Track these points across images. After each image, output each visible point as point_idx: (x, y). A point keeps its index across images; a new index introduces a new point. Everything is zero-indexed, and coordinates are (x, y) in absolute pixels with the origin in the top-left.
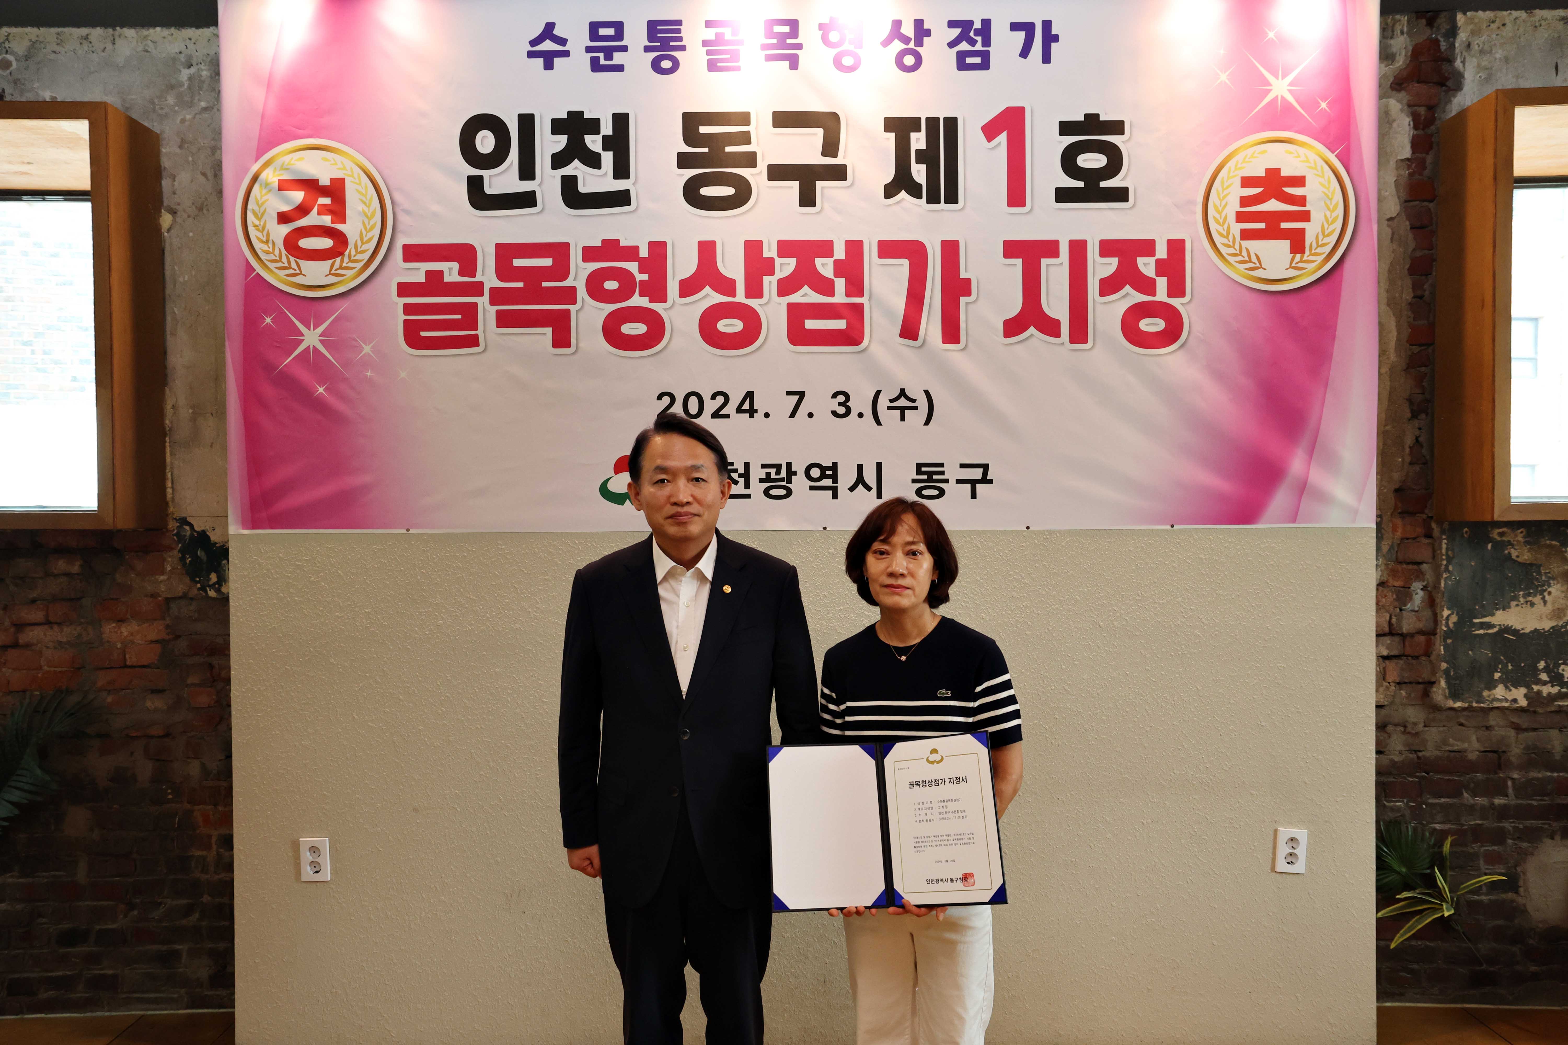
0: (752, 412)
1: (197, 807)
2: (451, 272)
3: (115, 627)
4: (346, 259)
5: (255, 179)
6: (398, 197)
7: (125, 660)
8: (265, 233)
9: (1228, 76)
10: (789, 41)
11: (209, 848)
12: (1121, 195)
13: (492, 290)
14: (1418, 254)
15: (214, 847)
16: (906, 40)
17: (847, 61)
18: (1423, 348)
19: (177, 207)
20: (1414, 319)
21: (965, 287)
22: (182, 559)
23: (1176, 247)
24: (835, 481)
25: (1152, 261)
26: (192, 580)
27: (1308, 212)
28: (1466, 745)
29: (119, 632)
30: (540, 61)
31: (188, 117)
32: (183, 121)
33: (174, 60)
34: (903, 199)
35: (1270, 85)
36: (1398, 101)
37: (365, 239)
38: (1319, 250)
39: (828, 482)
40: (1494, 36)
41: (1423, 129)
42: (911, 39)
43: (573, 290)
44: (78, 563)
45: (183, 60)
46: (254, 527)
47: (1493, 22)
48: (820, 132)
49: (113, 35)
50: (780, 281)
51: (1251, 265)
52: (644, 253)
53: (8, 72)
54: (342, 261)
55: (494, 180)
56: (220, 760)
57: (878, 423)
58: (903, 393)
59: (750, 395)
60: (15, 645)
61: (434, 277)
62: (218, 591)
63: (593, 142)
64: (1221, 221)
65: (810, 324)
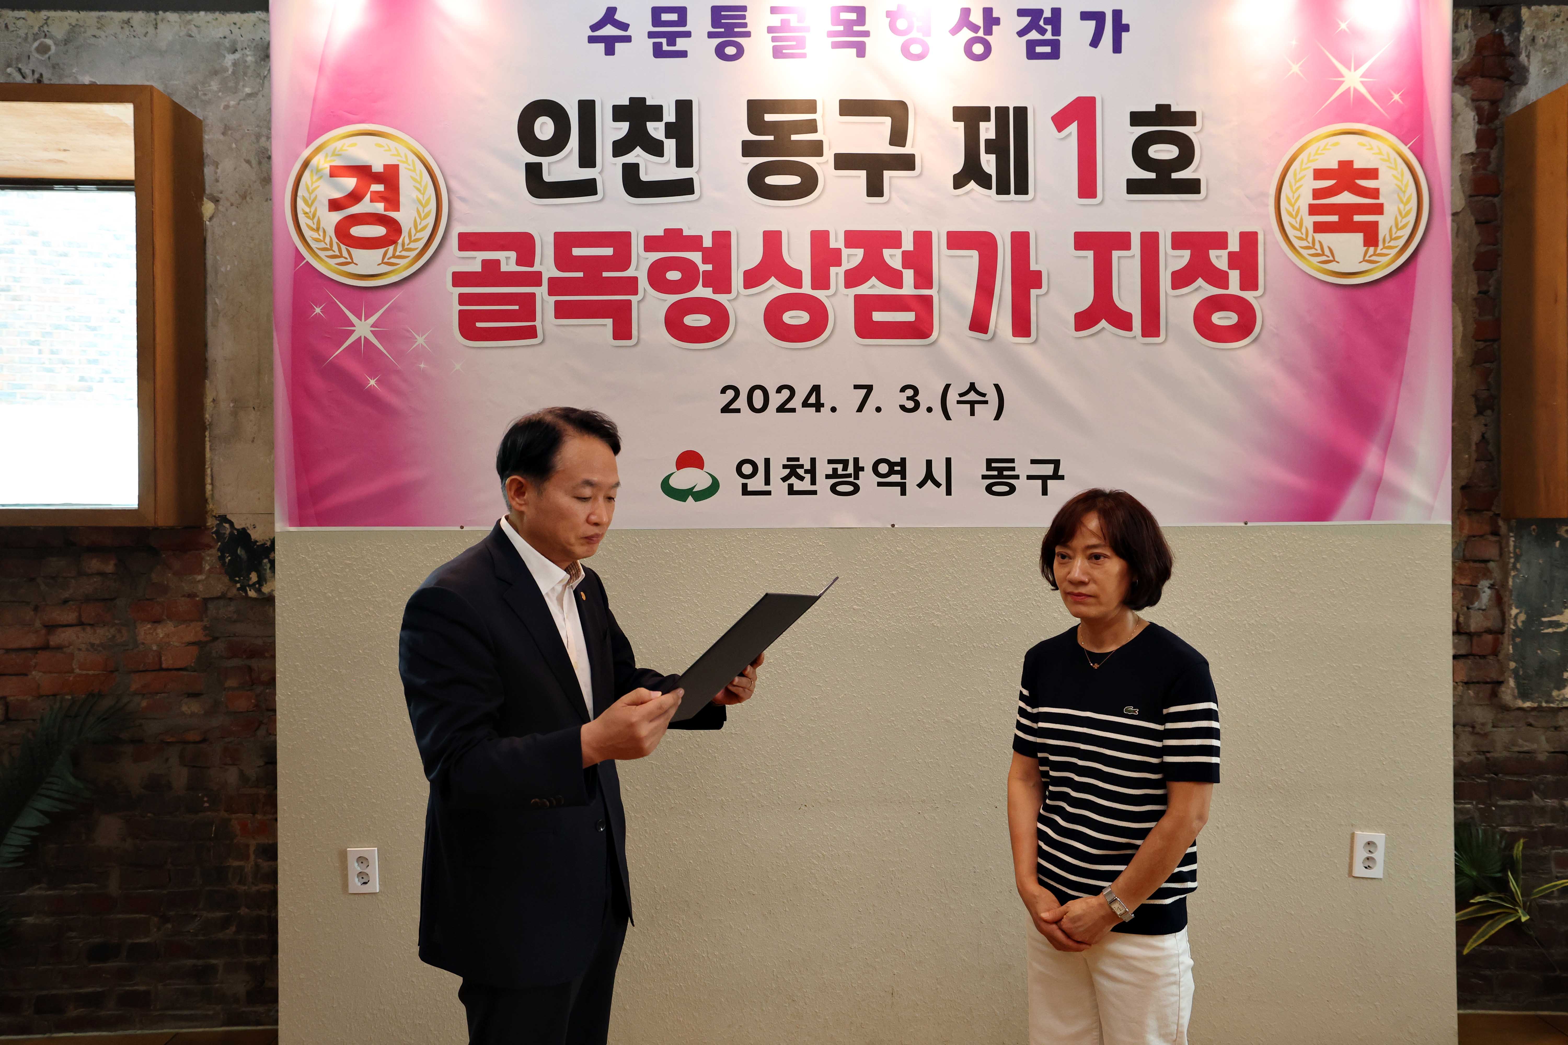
0: (818, 406)
1: (233, 816)
2: (508, 261)
3: (150, 629)
4: (399, 248)
5: (306, 165)
6: (453, 184)
7: (160, 663)
8: (315, 220)
9: (1300, 67)
10: (856, 28)
11: (247, 858)
12: (1192, 187)
13: (551, 280)
14: (1483, 249)
15: (252, 857)
16: (974, 28)
17: (915, 49)
18: (1488, 343)
19: (220, 195)
20: (1480, 315)
21: (1035, 280)
22: (222, 558)
23: (1249, 240)
24: (904, 477)
25: (1224, 253)
26: (232, 579)
27: (1381, 205)
28: (1535, 746)
29: (154, 634)
30: (601, 46)
31: (232, 103)
32: (227, 107)
33: (218, 45)
34: (972, 189)
35: (1342, 76)
36: (1463, 96)
37: (419, 227)
38: (1392, 243)
39: (896, 478)
40: (1559, 31)
41: (1487, 124)
42: (980, 27)
43: (635, 280)
44: (112, 563)
45: (228, 45)
46: (301, 524)
47: (1558, 16)
48: (887, 121)
49: (155, 20)
50: (847, 273)
51: (1324, 258)
52: (708, 242)
53: (47, 56)
54: (395, 250)
55: (553, 167)
56: (259, 767)
57: (948, 417)
58: (972, 387)
59: (816, 389)
60: (46, 647)
61: (491, 266)
62: (259, 591)
63: (656, 130)
64: (1294, 213)
65: (878, 316)
